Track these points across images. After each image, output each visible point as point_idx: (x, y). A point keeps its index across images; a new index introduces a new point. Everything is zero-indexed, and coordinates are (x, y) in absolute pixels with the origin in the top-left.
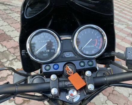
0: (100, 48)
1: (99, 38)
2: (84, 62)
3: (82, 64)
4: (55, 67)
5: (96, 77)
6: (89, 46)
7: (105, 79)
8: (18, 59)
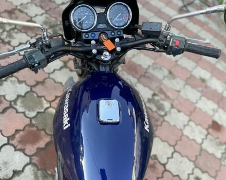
0: (126, 21)
1: (126, 13)
2: (114, 32)
3: (113, 34)
4: (93, 35)
5: (123, 43)
6: (118, 20)
7: (128, 44)
8: (17, 29)
